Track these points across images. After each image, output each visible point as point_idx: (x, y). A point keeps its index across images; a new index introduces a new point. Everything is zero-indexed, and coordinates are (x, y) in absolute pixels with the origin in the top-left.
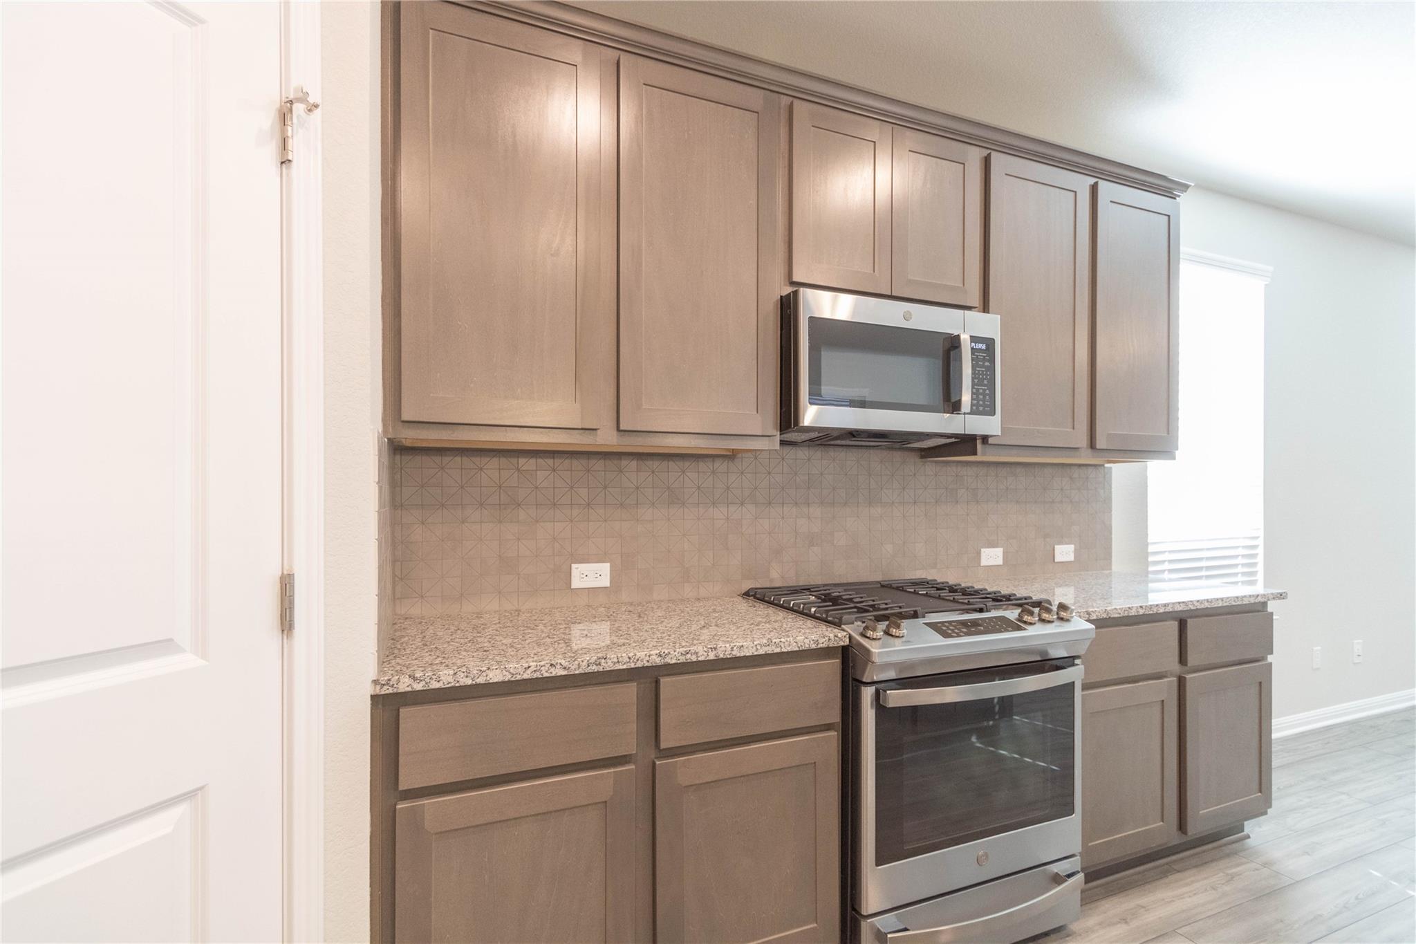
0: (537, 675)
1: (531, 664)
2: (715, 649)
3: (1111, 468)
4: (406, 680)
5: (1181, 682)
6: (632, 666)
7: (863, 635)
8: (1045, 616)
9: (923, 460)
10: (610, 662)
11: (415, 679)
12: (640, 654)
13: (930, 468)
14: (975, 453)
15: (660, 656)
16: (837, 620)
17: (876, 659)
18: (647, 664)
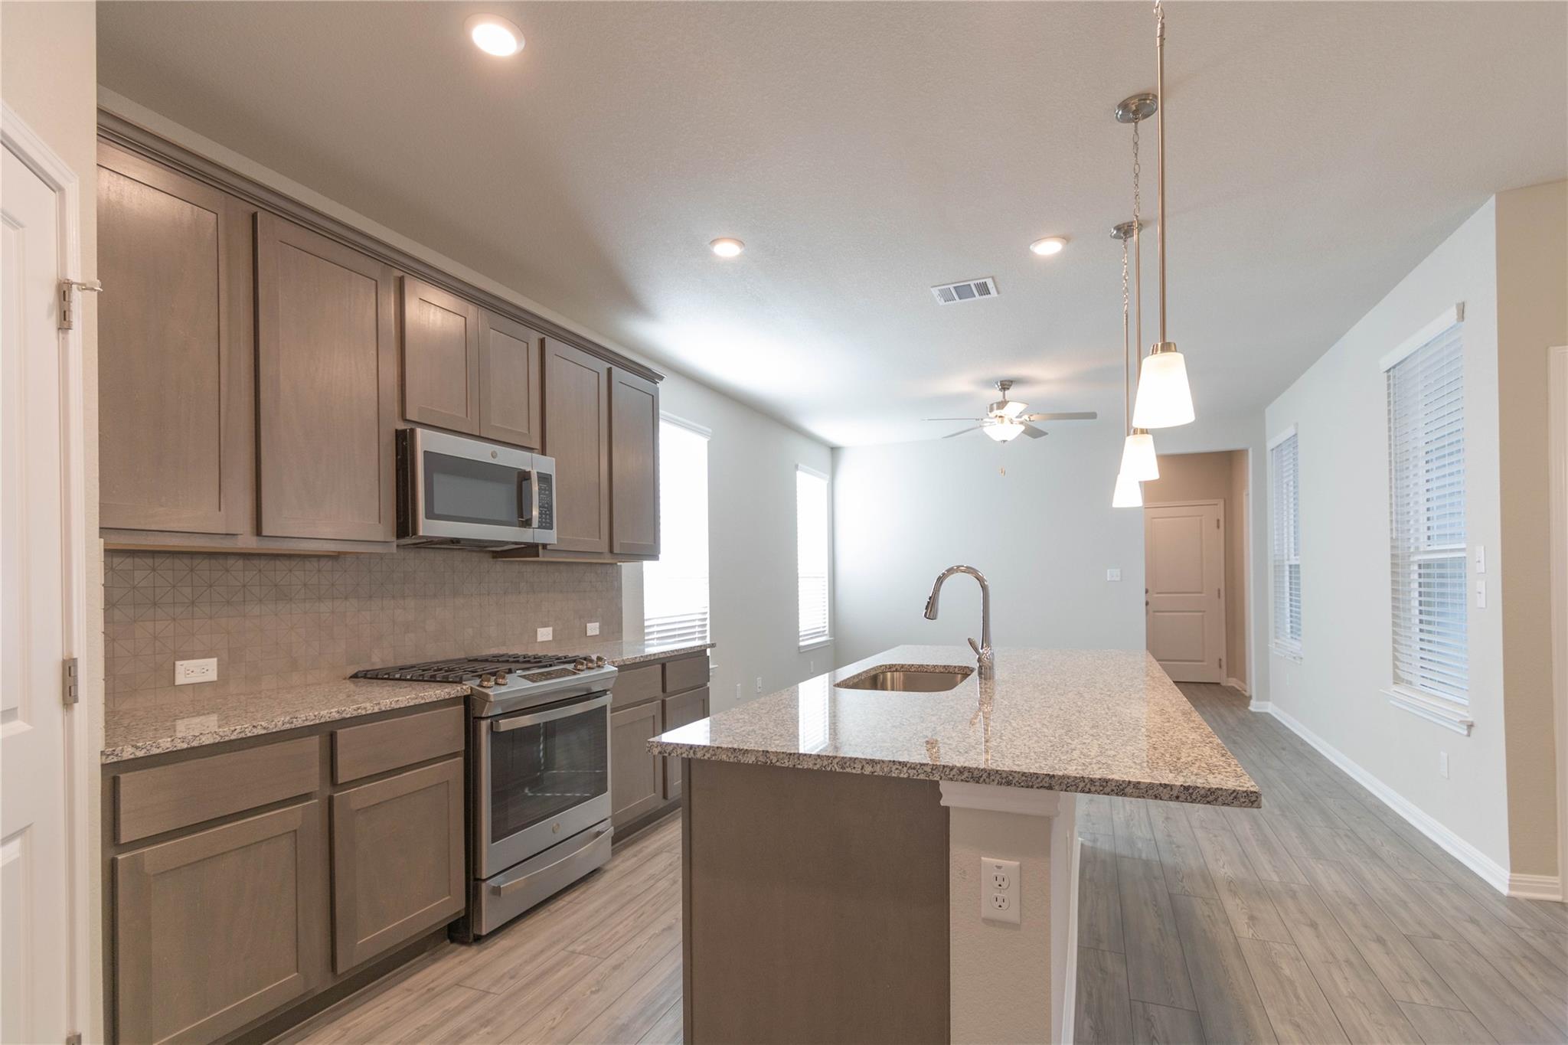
0: (243, 735)
1: (237, 727)
2: (379, 704)
3: (621, 566)
4: (130, 749)
5: (664, 702)
6: (318, 722)
7: (481, 686)
8: (590, 665)
9: (495, 560)
10: (300, 720)
11: (137, 748)
12: (323, 713)
13: (499, 565)
14: (538, 556)
15: (338, 712)
16: (458, 680)
17: (492, 699)
18: (329, 720)
